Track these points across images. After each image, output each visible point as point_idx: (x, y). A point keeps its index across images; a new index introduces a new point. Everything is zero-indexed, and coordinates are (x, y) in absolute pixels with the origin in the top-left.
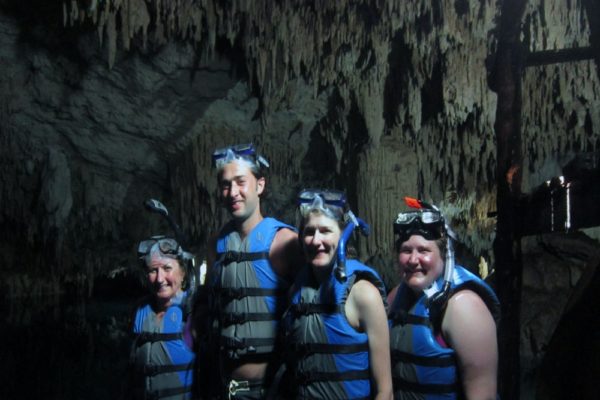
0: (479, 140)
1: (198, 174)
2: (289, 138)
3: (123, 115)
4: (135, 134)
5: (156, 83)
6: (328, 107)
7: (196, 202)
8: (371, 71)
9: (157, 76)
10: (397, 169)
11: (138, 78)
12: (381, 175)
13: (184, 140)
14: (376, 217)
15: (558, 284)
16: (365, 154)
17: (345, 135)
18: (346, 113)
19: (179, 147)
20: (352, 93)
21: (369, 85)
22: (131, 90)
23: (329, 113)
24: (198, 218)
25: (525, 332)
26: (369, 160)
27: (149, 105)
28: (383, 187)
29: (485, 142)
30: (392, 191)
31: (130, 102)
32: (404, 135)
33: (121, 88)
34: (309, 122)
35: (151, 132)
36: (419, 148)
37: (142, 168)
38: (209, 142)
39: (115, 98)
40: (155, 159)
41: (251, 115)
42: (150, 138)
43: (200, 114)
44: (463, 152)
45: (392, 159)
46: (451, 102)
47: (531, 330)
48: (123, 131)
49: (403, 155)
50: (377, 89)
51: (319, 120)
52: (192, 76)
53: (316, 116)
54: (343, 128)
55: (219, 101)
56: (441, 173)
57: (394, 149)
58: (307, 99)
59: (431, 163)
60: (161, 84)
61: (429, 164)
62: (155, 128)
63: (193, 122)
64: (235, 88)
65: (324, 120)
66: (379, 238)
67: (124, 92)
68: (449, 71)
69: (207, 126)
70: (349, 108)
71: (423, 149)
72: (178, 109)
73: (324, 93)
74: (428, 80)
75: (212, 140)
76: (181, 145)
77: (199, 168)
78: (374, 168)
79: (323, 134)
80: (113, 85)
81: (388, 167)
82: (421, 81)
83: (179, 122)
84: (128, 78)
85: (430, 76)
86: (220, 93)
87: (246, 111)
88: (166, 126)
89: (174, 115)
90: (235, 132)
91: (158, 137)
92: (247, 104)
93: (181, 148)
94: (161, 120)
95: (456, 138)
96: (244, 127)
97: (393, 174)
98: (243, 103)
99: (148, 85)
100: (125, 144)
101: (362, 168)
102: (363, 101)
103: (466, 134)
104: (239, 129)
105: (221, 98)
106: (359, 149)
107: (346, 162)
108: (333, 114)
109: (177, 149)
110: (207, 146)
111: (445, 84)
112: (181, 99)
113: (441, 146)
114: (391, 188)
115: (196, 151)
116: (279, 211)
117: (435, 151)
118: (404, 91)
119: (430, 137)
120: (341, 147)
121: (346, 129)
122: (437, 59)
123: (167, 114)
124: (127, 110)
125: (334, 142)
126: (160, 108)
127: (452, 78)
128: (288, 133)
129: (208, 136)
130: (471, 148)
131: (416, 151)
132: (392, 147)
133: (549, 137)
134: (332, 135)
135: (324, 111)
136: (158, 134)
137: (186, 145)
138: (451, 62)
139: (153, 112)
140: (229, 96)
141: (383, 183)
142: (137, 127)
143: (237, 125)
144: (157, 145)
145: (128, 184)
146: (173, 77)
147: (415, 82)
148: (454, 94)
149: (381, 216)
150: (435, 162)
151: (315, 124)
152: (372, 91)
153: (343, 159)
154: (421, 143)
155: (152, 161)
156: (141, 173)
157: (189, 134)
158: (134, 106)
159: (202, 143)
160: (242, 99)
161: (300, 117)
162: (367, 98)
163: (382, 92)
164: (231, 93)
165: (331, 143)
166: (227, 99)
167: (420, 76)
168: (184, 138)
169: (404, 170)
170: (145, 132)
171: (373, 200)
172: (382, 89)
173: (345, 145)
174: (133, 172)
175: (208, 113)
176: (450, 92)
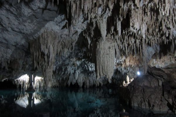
0: (134, 39)
1: (41, 47)
2: (72, 36)
3: (14, 25)
4: (18, 32)
5: (29, 13)
6: (87, 26)
7: (40, 57)
8: (104, 15)
9: (30, 11)
10: (110, 48)
11: (22, 11)
12: (105, 50)
13: (36, 35)
14: (103, 64)
15: (156, 85)
16: (99, 42)
17: (92, 36)
18: (93, 29)
19: (34, 37)
20: (96, 22)
21: (102, 19)
22: (19, 15)
23: (87, 28)
24: (40, 63)
25: (147, 101)
26: (100, 45)
27: (25, 21)
28: (105, 54)
29: (136, 40)
30: (108, 55)
31: (18, 20)
32: (111, 37)
33: (15, 15)
34: (80, 31)
35: (25, 31)
36: (115, 41)
37: (19, 44)
38: (46, 36)
39: (12, 18)
40: (25, 41)
41: (61, 27)
42: (24, 33)
43: (44, 26)
44: (129, 43)
45: (108, 45)
46: (133, 26)
47: (149, 100)
48: (13, 30)
49: (111, 43)
50: (105, 21)
51: (83, 30)
52: (43, 12)
53: (82, 29)
54: (92, 34)
55: (51, 22)
56: (122, 49)
57: (108, 41)
58: (80, 23)
59: (119, 46)
60: (31, 14)
61: (118, 46)
62: (27, 30)
63: (40, 29)
64: (58, 17)
65: (85, 31)
66: (104, 71)
67: (15, 16)
68: (132, 16)
69: (45, 30)
70: (95, 27)
71: (116, 42)
72: (36, 24)
73: (86, 21)
74: (124, 19)
75: (47, 35)
76: (35, 36)
77: (42, 45)
78: (102, 47)
79: (84, 35)
80: (12, 13)
81: (107, 47)
82: (122, 19)
83: (35, 28)
84: (18, 11)
85: (125, 18)
86: (52, 19)
87: (60, 26)
88: (31, 30)
89: (34, 26)
90: (55, 33)
91: (27, 33)
92: (61, 23)
93: (35, 38)
94: (29, 27)
95: (127, 39)
96: (58, 32)
97: (108, 49)
98: (59, 23)
99: (26, 14)
100: (14, 35)
101: (98, 47)
102: (100, 25)
103: (130, 37)
104: (57, 32)
105: (52, 21)
106: (97, 41)
107: (91, 45)
108: (88, 29)
109: (33, 38)
110: (45, 38)
111: (131, 20)
112: (38, 20)
113: (122, 41)
114: (108, 54)
115: (41, 39)
116: (64, 60)
117: (120, 42)
118: (115, 22)
119: (119, 38)
120: (90, 40)
121: (93, 34)
122: (127, 12)
123: (31, 25)
124: (16, 23)
125: (88, 38)
126: (29, 23)
127: (133, 19)
128: (72, 34)
129: (46, 34)
130: (131, 42)
131: (114, 42)
132: (108, 40)
133: (154, 39)
134: (87, 36)
135: (85, 28)
136: (27, 32)
137: (37, 37)
138: (132, 13)
139: (26, 24)
140: (55, 20)
141: (105, 52)
142: (19, 29)
143: (56, 31)
144: (26, 36)
145: (13, 50)
146: (36, 11)
147: (119, 19)
148: (134, 24)
149: (105, 63)
150: (120, 46)
151: (81, 32)
152: (103, 22)
153: (91, 44)
154: (116, 40)
155: (23, 42)
156: (18, 46)
157: (38, 33)
158: (19, 22)
159: (43, 36)
160: (59, 21)
161: (77, 29)
162: (101, 24)
163: (106, 22)
164: (56, 19)
165: (87, 38)
166: (54, 21)
167: (121, 17)
168: (36, 34)
169: (111, 48)
170: (22, 31)
171: (102, 58)
172: (106, 21)
173: (92, 39)
174: (15, 46)
175: (46, 26)
176: (132, 23)
